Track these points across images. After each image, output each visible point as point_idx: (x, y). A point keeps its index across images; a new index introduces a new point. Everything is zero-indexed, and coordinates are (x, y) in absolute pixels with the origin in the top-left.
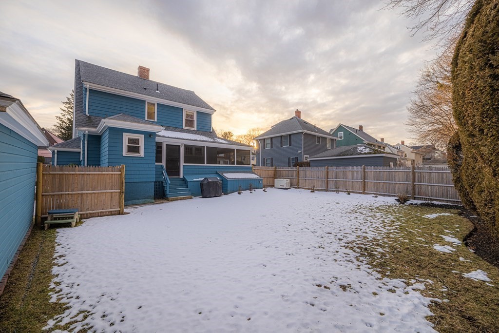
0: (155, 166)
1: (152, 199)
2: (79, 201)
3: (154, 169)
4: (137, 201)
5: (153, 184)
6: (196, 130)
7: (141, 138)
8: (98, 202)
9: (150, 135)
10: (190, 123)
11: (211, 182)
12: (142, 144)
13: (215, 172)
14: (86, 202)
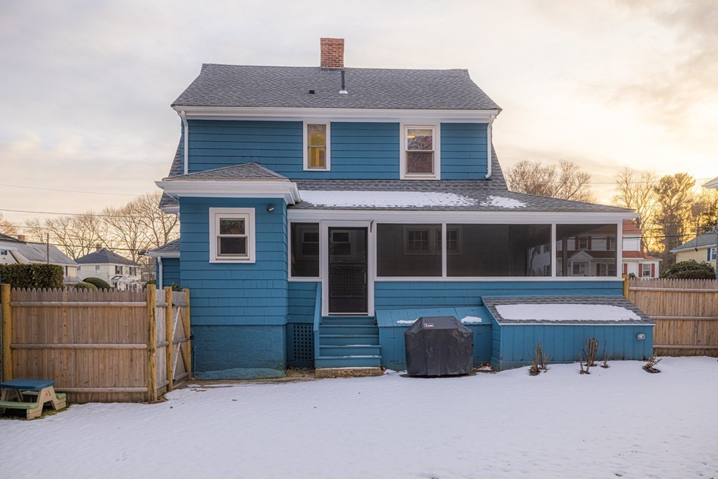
0: (285, 286)
1: (277, 368)
2: (72, 365)
3: (285, 293)
4: (242, 371)
5: (281, 331)
6: (438, 178)
7: (249, 216)
8: (105, 368)
9: (268, 208)
10: (420, 160)
11: (430, 330)
12: (250, 233)
13: (476, 301)
14: (84, 368)
